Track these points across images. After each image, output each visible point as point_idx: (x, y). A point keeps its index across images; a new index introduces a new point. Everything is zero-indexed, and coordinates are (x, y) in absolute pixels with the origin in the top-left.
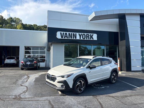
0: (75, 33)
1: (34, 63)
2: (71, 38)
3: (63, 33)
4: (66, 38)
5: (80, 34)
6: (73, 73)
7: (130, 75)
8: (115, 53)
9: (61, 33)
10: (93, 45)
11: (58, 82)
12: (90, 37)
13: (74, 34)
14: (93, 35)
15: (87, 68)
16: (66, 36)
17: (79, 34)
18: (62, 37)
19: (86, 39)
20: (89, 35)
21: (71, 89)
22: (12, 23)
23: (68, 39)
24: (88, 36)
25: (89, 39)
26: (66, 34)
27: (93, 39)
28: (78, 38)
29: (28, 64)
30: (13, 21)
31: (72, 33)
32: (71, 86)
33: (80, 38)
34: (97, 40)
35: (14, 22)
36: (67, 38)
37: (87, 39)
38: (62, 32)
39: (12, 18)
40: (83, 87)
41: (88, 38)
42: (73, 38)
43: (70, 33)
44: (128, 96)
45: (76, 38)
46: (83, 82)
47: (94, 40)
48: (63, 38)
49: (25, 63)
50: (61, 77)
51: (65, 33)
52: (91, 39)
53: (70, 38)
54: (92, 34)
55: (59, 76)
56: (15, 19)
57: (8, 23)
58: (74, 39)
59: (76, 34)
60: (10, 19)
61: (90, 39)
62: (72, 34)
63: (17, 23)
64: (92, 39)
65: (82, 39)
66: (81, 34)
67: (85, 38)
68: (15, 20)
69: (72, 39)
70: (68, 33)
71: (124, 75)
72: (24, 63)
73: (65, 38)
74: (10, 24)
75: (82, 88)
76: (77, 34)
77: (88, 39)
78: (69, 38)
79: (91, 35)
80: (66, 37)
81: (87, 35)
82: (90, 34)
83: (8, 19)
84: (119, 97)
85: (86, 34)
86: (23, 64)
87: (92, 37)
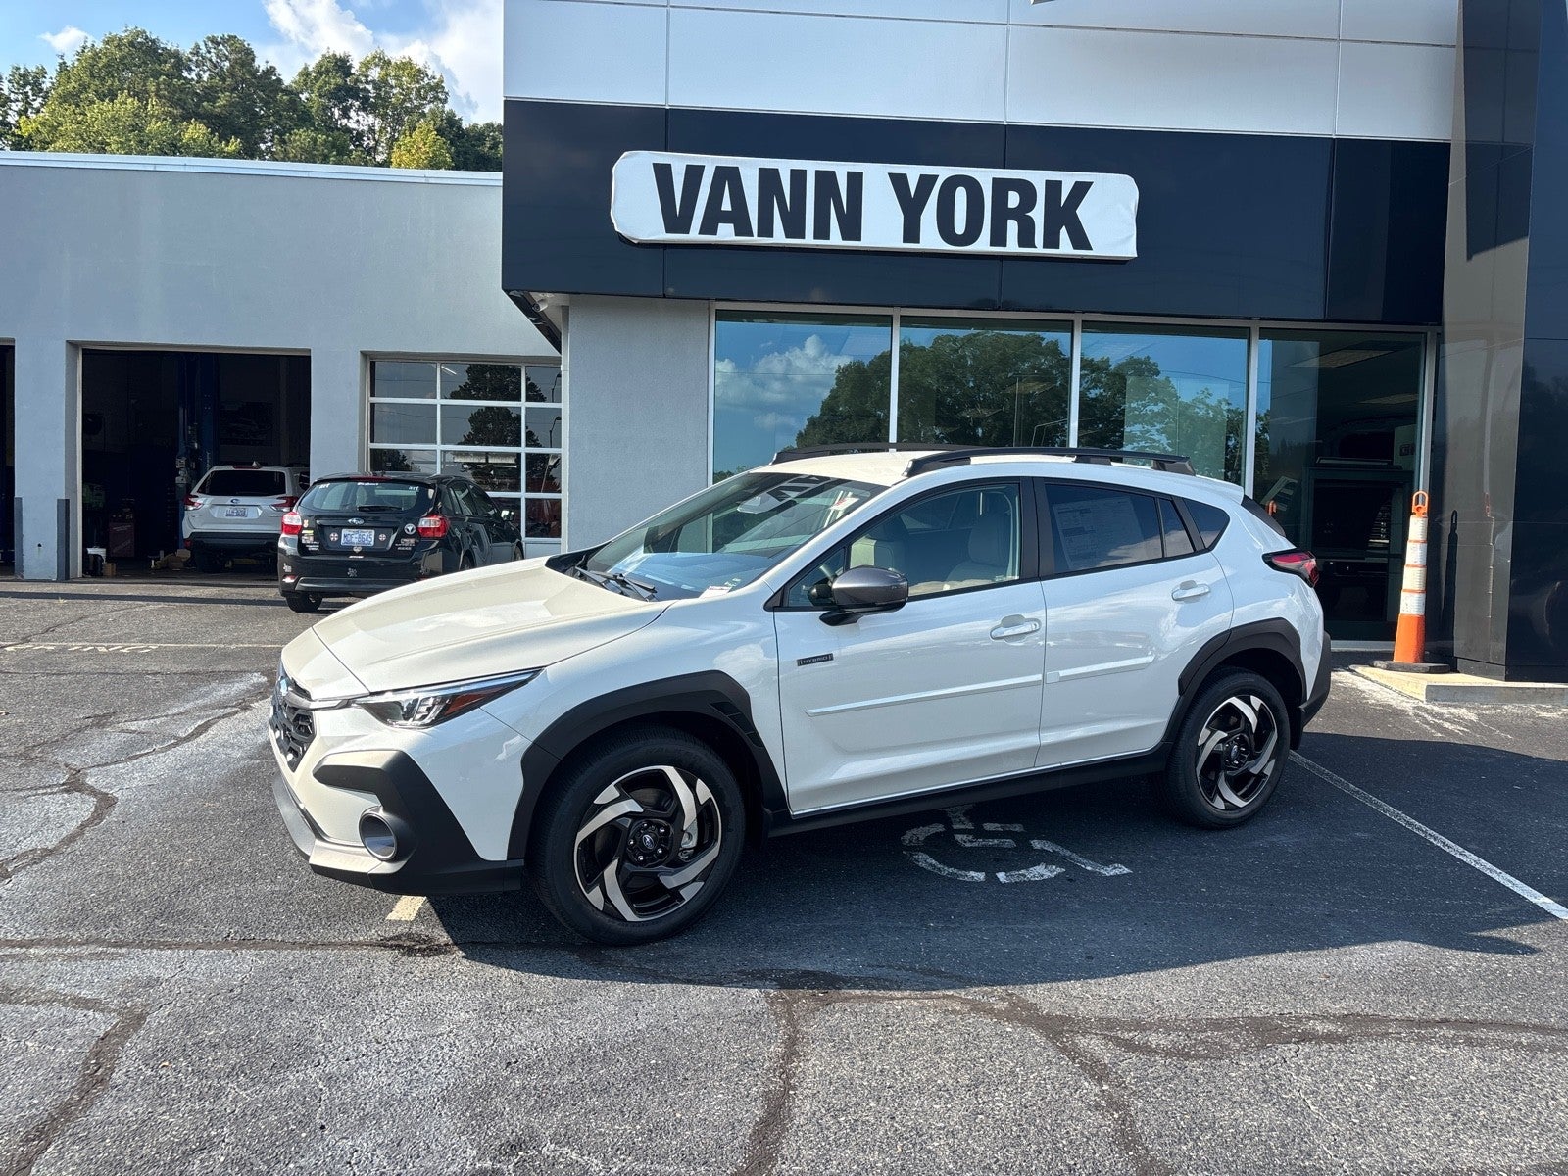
0: (841, 169)
1: (419, 534)
2: (794, 227)
3: (694, 174)
4: (726, 233)
5: (914, 173)
6: (536, 671)
7: (1538, 729)
8: (1400, 434)
9: (663, 173)
10: (1087, 326)
11: (332, 776)
12: (1038, 214)
13: (826, 180)
14: (1081, 190)
15: (779, 602)
16: (727, 206)
17: (899, 182)
18: (676, 220)
19: (982, 245)
20: (1027, 190)
21: (495, 871)
22: (345, 114)
23: (755, 239)
24: (1014, 200)
25: (1026, 238)
26: (728, 177)
27: (1080, 239)
28: (882, 227)
29: (349, 551)
30: (353, 92)
31: (811, 167)
32: (491, 841)
33: (912, 232)
34: (1129, 250)
35: (366, 106)
36: (743, 228)
37: (999, 237)
38: (679, 163)
39: (341, 65)
40: (701, 848)
41: (1013, 227)
42: (822, 231)
43: (785, 167)
44: (1305, 1037)
45: (852, 226)
46: (688, 796)
47: (1098, 250)
48: (694, 235)
49: (320, 532)
50: (369, 707)
51: (710, 163)
52: (1051, 240)
53: (779, 237)
54: (1068, 180)
55: (346, 703)
56: (375, 73)
57: (304, 118)
58: (836, 239)
59: (855, 180)
60: (321, 70)
61: (1039, 249)
62: (798, 177)
63: (398, 120)
64: (1066, 247)
65: (931, 239)
66: (927, 182)
67: (972, 233)
68: (377, 86)
69: (809, 239)
70: (749, 169)
71: (1457, 722)
72: (308, 537)
73: (709, 227)
74: (330, 127)
75: (678, 865)
76: (876, 177)
77: (1012, 246)
78: (766, 229)
79: (1053, 188)
80: (726, 218)
81: (1001, 187)
82: (1038, 178)
83: (305, 74)
84: (1154, 1039)
85: (985, 177)
86: (302, 547)
87: (1063, 214)
